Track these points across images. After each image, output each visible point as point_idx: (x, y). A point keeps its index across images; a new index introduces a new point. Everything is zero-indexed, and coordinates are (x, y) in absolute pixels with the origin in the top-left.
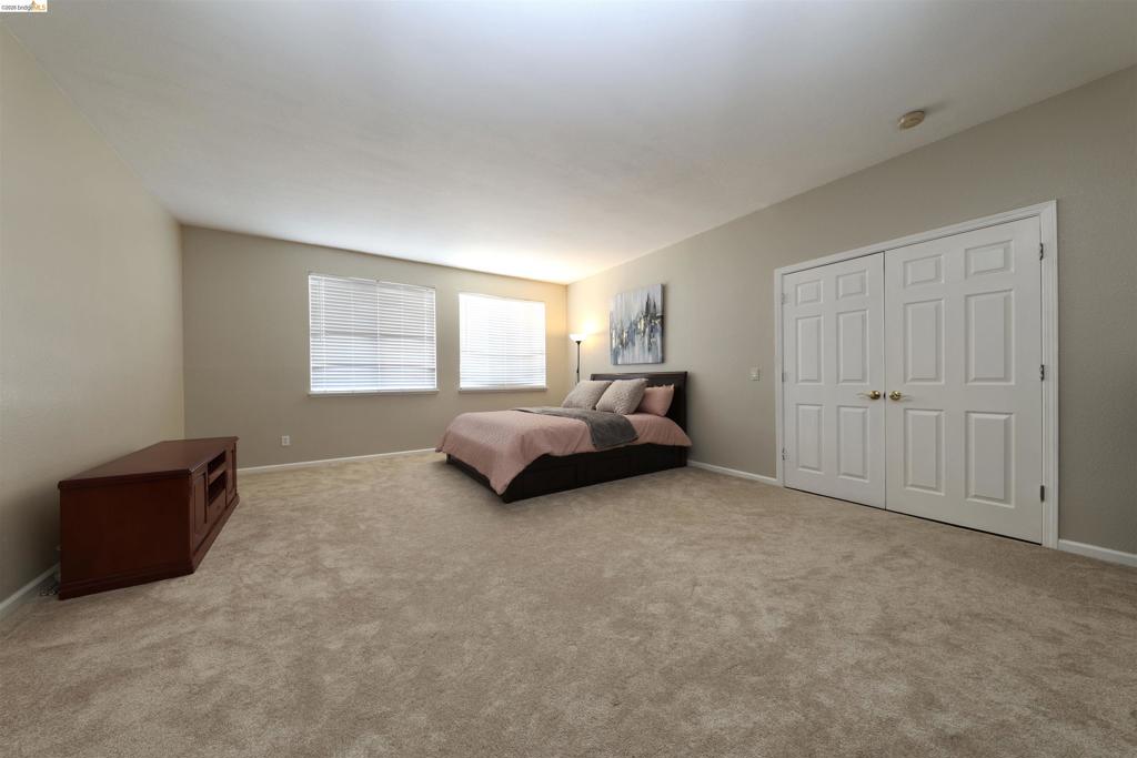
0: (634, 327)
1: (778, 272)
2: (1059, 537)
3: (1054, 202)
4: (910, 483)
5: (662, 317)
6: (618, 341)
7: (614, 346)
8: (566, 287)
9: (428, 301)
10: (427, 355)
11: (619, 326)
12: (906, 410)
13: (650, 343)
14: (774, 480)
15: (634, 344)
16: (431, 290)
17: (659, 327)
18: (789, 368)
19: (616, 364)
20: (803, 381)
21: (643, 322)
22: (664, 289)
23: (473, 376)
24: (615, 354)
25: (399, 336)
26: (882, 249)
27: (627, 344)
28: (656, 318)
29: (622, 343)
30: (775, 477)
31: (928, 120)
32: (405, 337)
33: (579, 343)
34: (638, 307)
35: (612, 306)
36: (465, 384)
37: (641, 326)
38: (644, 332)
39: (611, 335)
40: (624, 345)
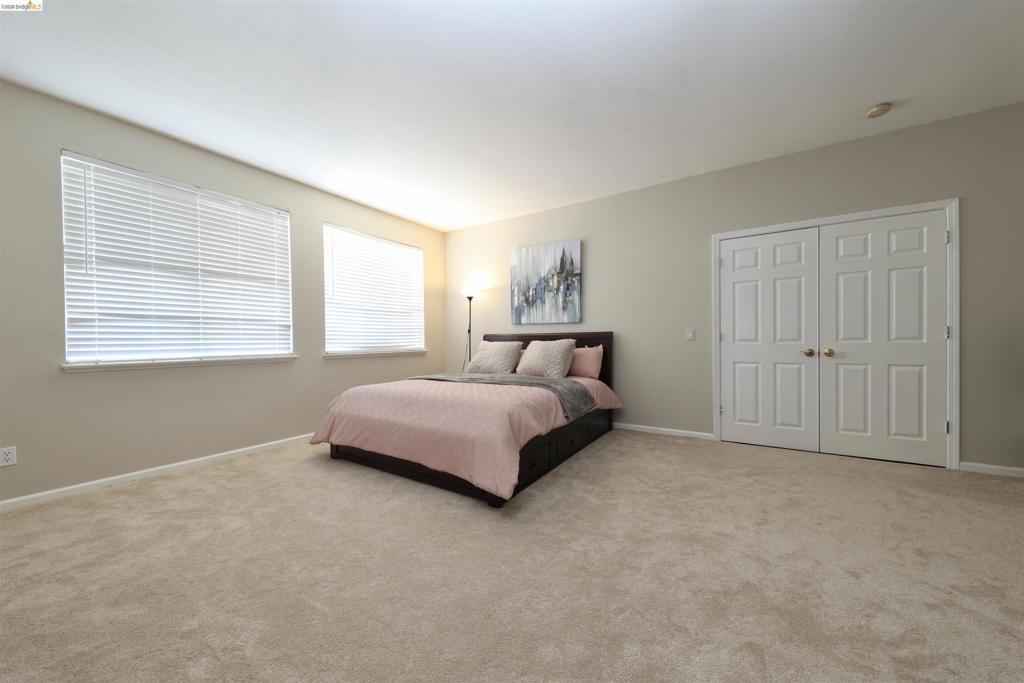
0: (543, 284)
1: (715, 237)
2: (961, 460)
3: (957, 200)
4: (842, 427)
5: (580, 274)
6: (523, 298)
7: (516, 304)
8: (444, 236)
9: (280, 228)
10: (279, 308)
11: (524, 282)
12: (837, 364)
13: (565, 301)
14: (711, 435)
15: (543, 302)
16: (283, 214)
17: (576, 284)
18: (726, 329)
19: (518, 323)
20: (740, 340)
21: (556, 278)
22: (583, 245)
23: (342, 336)
24: (518, 313)
25: (236, 276)
26: (817, 224)
27: (534, 302)
28: (570, 275)
29: (527, 300)
30: (711, 432)
31: (893, 113)
32: (245, 277)
33: (470, 299)
34: (549, 263)
35: (514, 260)
36: (333, 347)
37: (554, 283)
38: (558, 290)
39: (513, 291)
40: (530, 303)
